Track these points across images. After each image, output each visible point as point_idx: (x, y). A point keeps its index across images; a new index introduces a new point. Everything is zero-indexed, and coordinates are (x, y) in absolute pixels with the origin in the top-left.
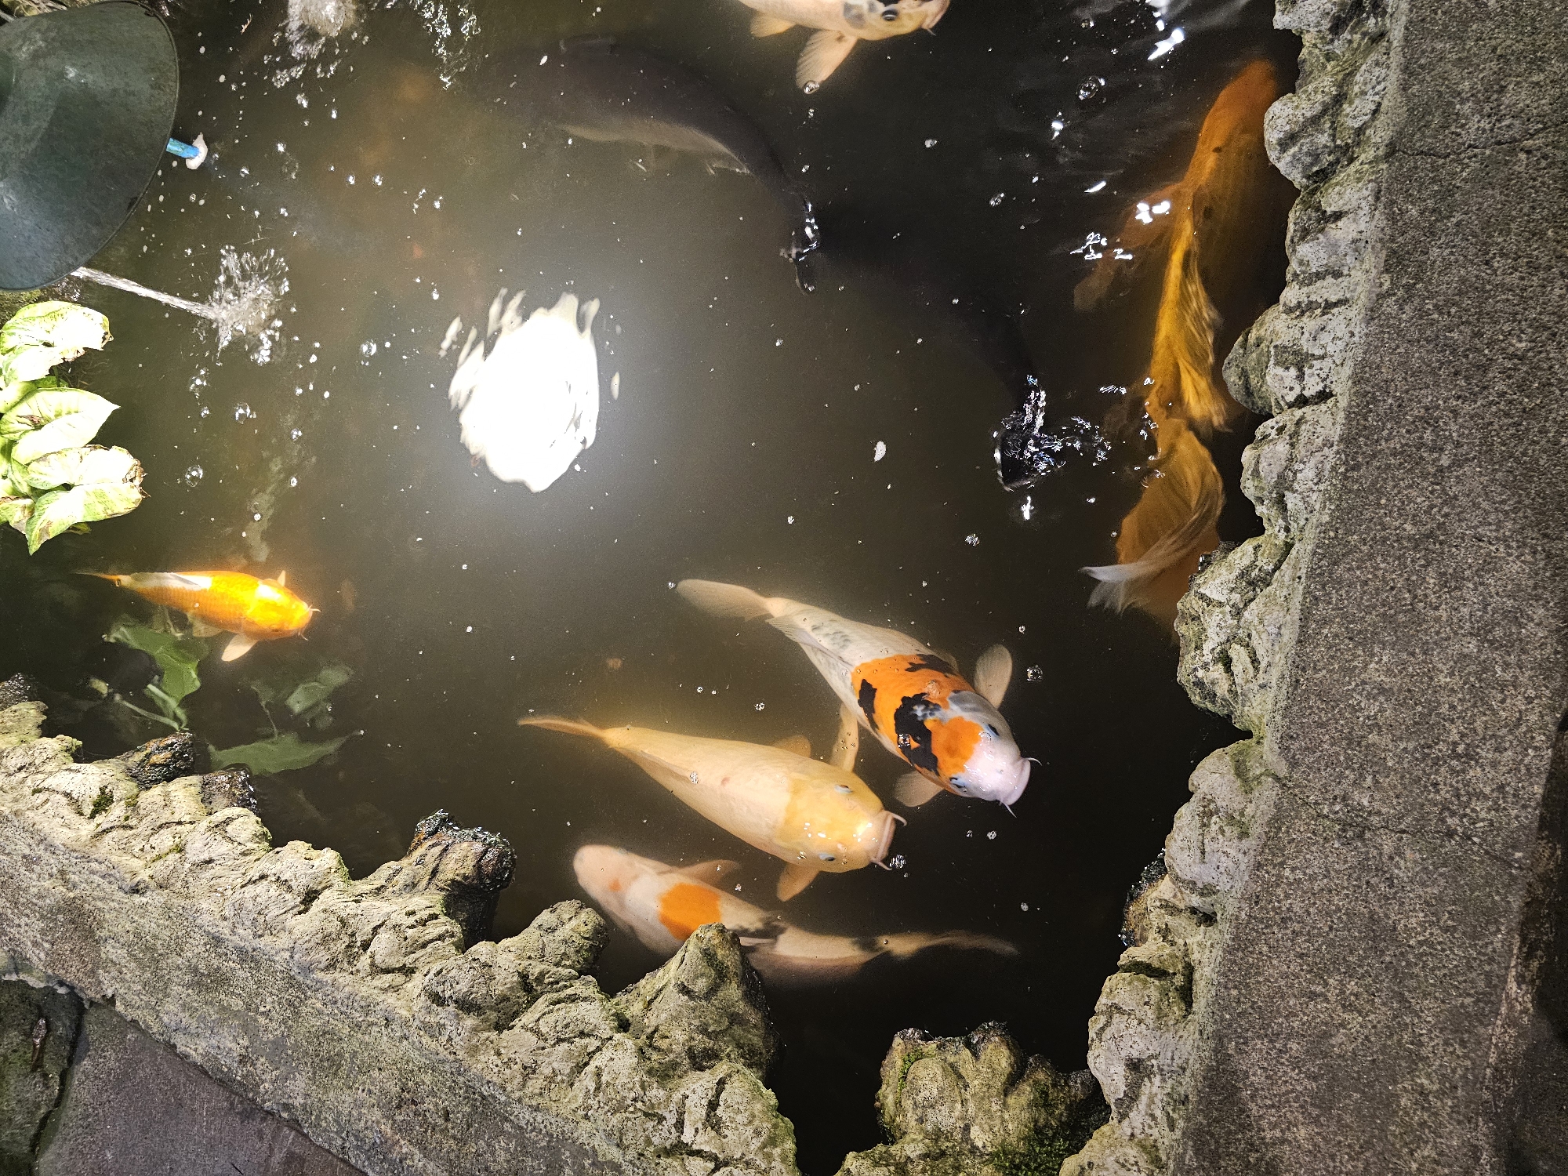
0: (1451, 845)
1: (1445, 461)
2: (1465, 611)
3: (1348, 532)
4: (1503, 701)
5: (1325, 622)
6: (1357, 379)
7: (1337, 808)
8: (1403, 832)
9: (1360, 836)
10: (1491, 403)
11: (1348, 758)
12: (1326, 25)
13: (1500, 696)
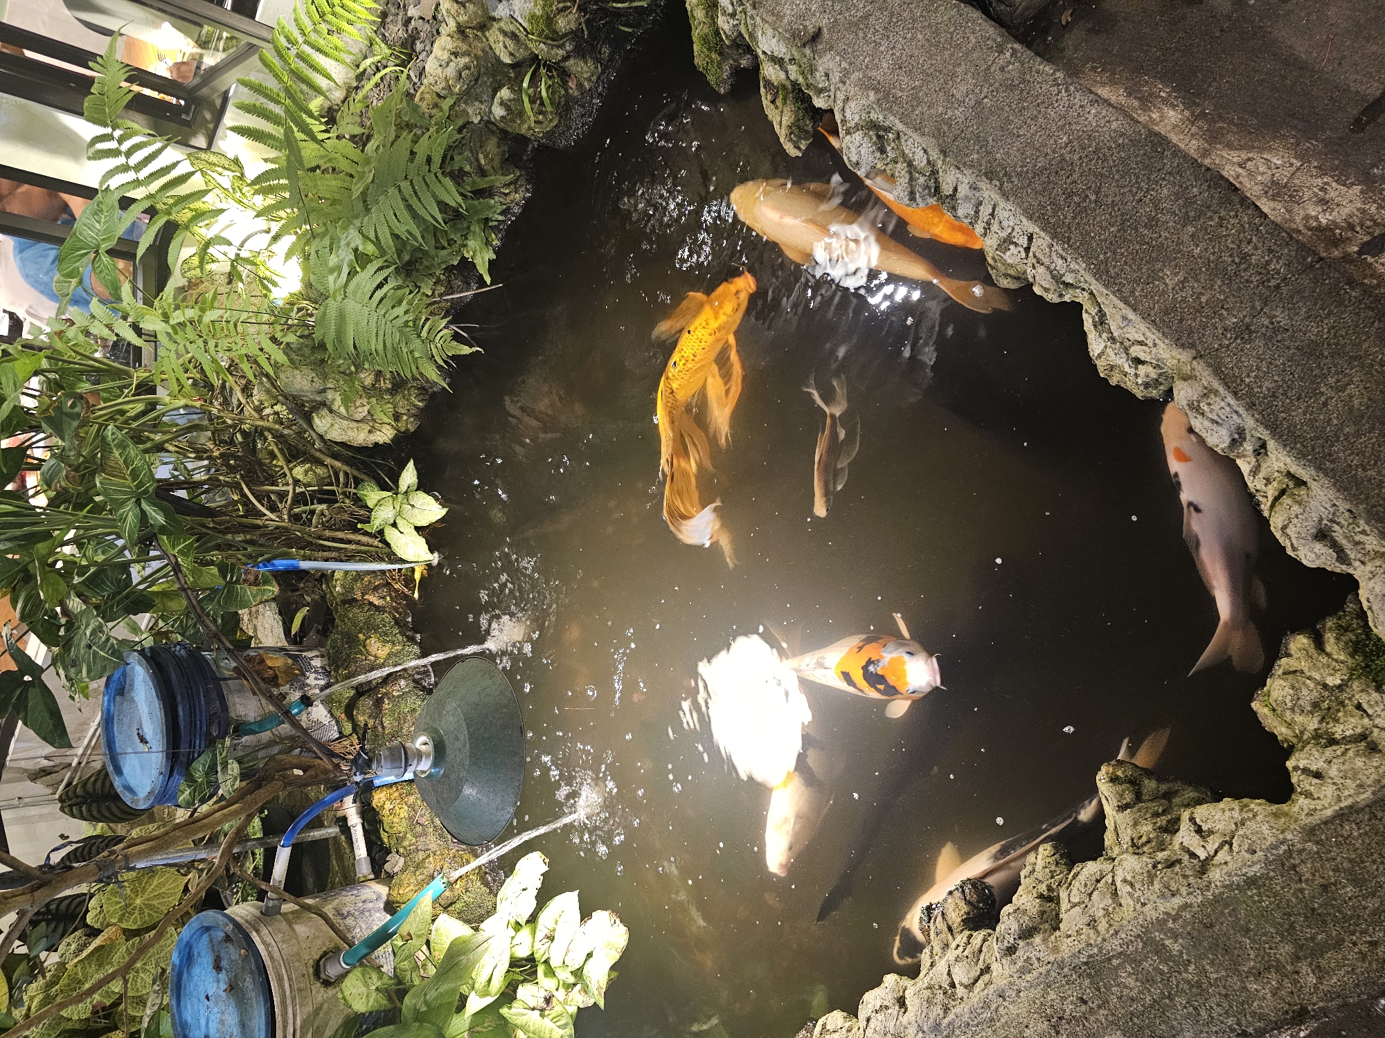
0: (1284, 290)
1: (1093, 198)
2: (1171, 224)
3: (1097, 259)
4: (1227, 228)
5: (1132, 292)
6: (1030, 218)
7: (1229, 335)
8: (1262, 309)
9: (1251, 332)
10: (1081, 165)
11: (1206, 317)
12: (878, 155)
13: (1224, 229)
